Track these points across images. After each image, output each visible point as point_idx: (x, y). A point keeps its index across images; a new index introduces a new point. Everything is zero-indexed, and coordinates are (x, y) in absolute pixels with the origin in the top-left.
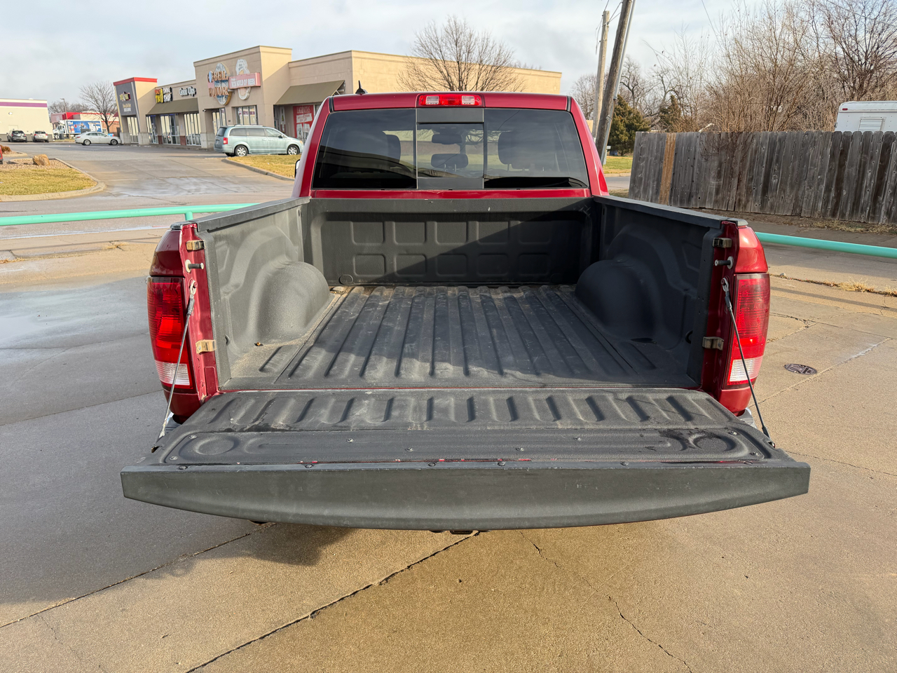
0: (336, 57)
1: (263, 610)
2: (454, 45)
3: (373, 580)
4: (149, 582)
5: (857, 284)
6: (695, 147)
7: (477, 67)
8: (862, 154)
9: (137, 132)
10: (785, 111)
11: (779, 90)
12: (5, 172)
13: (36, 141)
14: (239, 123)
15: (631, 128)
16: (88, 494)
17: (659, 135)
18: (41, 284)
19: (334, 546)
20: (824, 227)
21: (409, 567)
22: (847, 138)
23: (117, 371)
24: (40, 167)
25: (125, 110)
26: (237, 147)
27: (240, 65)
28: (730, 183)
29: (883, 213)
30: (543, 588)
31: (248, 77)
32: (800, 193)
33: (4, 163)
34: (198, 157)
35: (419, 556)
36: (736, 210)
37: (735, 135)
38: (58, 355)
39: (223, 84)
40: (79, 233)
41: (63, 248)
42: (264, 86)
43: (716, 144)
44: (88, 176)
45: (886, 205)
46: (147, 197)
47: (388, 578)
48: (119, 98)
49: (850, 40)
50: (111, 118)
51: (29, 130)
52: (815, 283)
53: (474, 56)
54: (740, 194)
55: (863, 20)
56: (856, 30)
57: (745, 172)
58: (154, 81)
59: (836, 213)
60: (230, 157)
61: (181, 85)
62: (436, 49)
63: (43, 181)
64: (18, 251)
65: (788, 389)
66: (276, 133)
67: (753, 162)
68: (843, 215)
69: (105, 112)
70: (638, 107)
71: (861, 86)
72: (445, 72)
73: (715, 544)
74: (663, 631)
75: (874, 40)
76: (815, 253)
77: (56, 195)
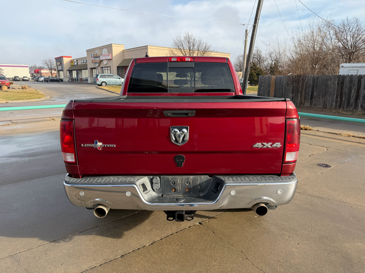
0: (142, 48)
1: (102, 255)
2: (188, 43)
3: (146, 244)
4: (57, 244)
5: (348, 134)
6: (283, 81)
7: (197, 52)
8: (350, 84)
9: (63, 77)
10: (319, 67)
11: (316, 59)
12: (11, 92)
13: (23, 80)
14: (103, 73)
15: (258, 75)
16: (35, 211)
17: (268, 76)
18: (22, 133)
19: (131, 231)
20: (336, 112)
21: (161, 239)
22: (344, 77)
23: (50, 165)
24: (24, 90)
25: (59, 68)
26: (102, 82)
27: (104, 51)
28: (297, 95)
29: (359, 107)
30: (215, 248)
31: (107, 55)
32: (326, 99)
33: (11, 88)
34: (86, 86)
35: (166, 235)
36: (300, 106)
37: (299, 76)
38: (27, 159)
39: (98, 58)
40: (38, 114)
41: (32, 120)
42: (114, 59)
43: (291, 80)
44: (43, 93)
45: (360, 104)
46: (66, 101)
47: (153, 243)
48: (57, 64)
49: (344, 40)
50: (53, 72)
51: (21, 76)
52: (331, 133)
53: (195, 47)
54: (301, 100)
55: (349, 33)
56: (347, 37)
57: (304, 91)
58: (71, 57)
59: (341, 107)
60: (99, 86)
61: (81, 59)
62: (181, 45)
63: (25, 95)
64: (14, 121)
65: (319, 173)
66: (118, 77)
67: (306, 87)
68: (343, 108)
69: (51, 69)
70: (261, 67)
71: (350, 58)
72: (184, 54)
73: (286, 231)
74: (263, 264)
75: (354, 40)
76: (332, 122)
77: (30, 100)
